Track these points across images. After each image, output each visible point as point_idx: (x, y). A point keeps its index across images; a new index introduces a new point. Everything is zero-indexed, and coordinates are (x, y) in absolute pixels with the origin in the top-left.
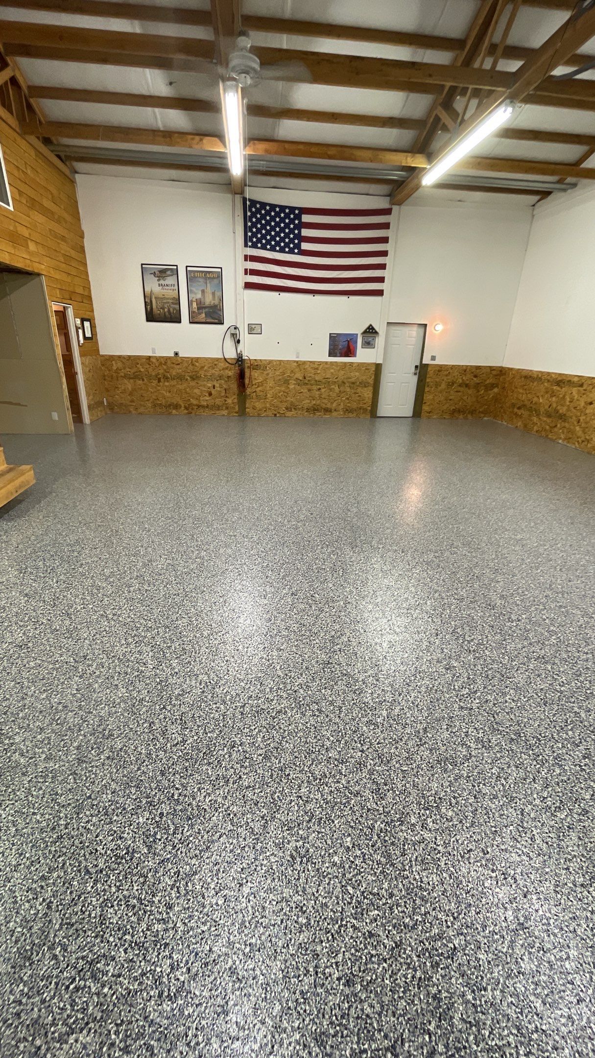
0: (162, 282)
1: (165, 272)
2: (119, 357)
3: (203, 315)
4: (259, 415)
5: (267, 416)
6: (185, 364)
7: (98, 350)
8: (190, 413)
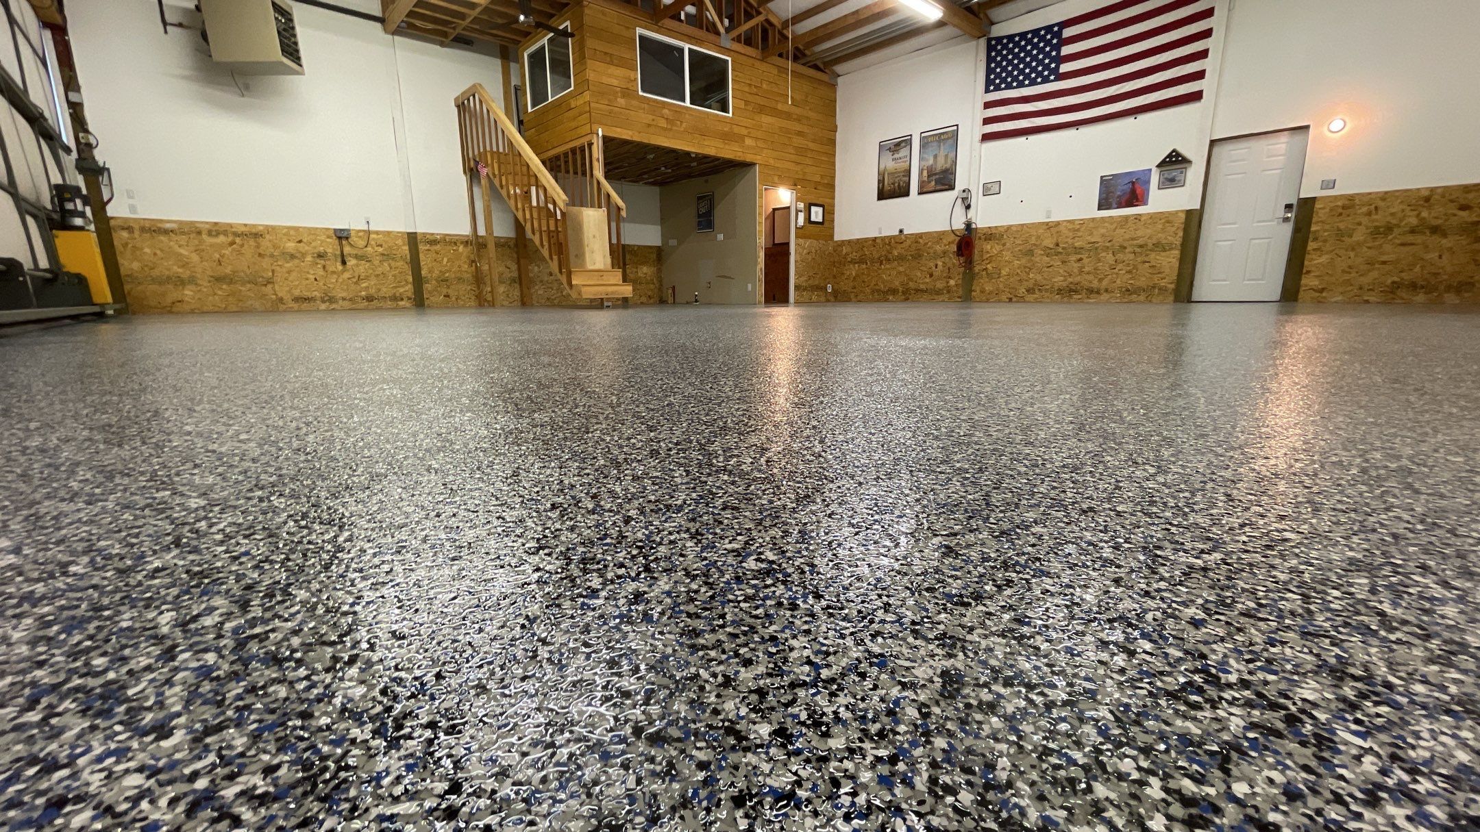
0: (896, 156)
1: (899, 145)
2: (849, 241)
3: (933, 183)
4: (987, 301)
5: (999, 301)
6: (909, 242)
7: (832, 236)
8: (907, 299)
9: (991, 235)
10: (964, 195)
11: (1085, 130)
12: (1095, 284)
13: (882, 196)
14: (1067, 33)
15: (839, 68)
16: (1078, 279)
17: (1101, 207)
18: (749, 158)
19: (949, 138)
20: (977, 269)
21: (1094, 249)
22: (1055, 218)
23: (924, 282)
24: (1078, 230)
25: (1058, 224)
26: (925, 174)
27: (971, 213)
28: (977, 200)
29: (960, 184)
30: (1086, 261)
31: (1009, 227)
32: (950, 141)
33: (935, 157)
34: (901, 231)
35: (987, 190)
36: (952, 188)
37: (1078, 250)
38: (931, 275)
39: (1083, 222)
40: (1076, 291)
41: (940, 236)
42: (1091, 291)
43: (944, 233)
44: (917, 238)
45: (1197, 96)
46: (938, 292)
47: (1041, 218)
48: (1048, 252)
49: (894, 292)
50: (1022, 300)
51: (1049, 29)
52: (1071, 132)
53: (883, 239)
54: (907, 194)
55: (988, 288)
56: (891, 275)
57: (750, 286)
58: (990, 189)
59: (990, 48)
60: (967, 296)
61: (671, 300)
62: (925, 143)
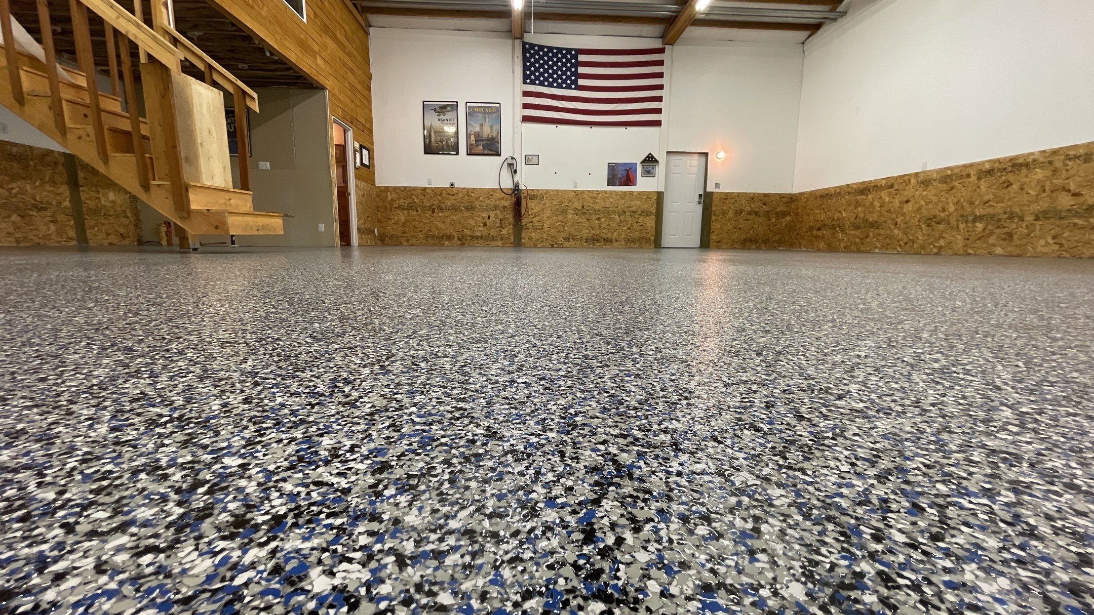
0: (442, 117)
1: (445, 108)
3: (481, 147)
4: (535, 246)
5: (544, 247)
6: (461, 195)
7: (373, 181)
9: (534, 195)
10: (510, 161)
11: (596, 129)
12: (609, 236)
13: (429, 151)
14: (582, 58)
15: (372, 19)
16: (598, 232)
17: (610, 183)
19: (493, 112)
20: (524, 221)
22: (581, 187)
23: (480, 231)
24: (596, 198)
25: (583, 192)
26: (473, 138)
27: (517, 178)
28: (521, 166)
29: (506, 151)
30: (603, 220)
31: (547, 192)
32: (494, 115)
33: (481, 125)
34: (452, 185)
36: (498, 154)
37: (597, 212)
38: (485, 225)
39: (598, 193)
42: (607, 240)
44: (469, 192)
45: (658, 123)
46: (493, 239)
47: (570, 187)
48: (577, 212)
50: (561, 246)
51: (569, 51)
52: (586, 129)
53: (433, 190)
54: (456, 153)
55: (534, 236)
56: (441, 223)
57: (322, 227)
58: (530, 160)
59: (525, 51)
60: (518, 244)
62: (471, 113)
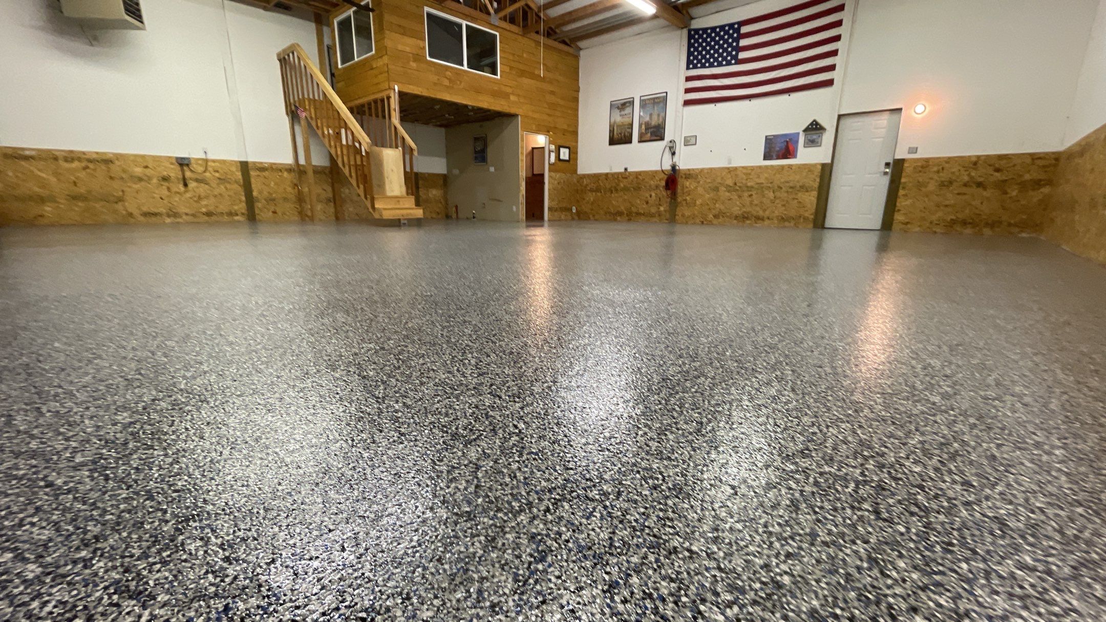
0: (623, 113)
1: (625, 105)
2: (589, 175)
3: (649, 135)
4: (687, 223)
5: (695, 223)
6: (631, 177)
7: (576, 170)
8: (631, 219)
9: (690, 175)
10: (671, 145)
11: (755, 102)
12: (761, 213)
13: (613, 142)
14: (744, 30)
15: (581, 44)
16: (749, 209)
17: (767, 157)
18: (513, 111)
19: (660, 101)
20: (680, 199)
21: (761, 188)
22: (734, 164)
23: (643, 208)
24: (750, 174)
25: (736, 169)
26: (643, 127)
27: (676, 159)
28: (680, 148)
29: (668, 136)
30: (754, 196)
31: (702, 170)
32: (661, 105)
33: (651, 115)
34: (626, 169)
35: (688, 142)
36: (662, 139)
37: (750, 188)
38: (647, 203)
39: (753, 168)
40: (747, 218)
41: (653, 174)
42: (759, 218)
43: (656, 172)
44: (638, 174)
45: (829, 83)
46: (652, 215)
47: (723, 164)
48: (729, 189)
49: (620, 214)
50: (710, 223)
51: (731, 26)
52: (746, 103)
53: (613, 174)
54: (630, 142)
55: (687, 213)
56: (618, 202)
57: (514, 208)
58: (689, 141)
59: (690, 37)
60: (672, 219)
61: (454, 216)
62: (643, 104)
